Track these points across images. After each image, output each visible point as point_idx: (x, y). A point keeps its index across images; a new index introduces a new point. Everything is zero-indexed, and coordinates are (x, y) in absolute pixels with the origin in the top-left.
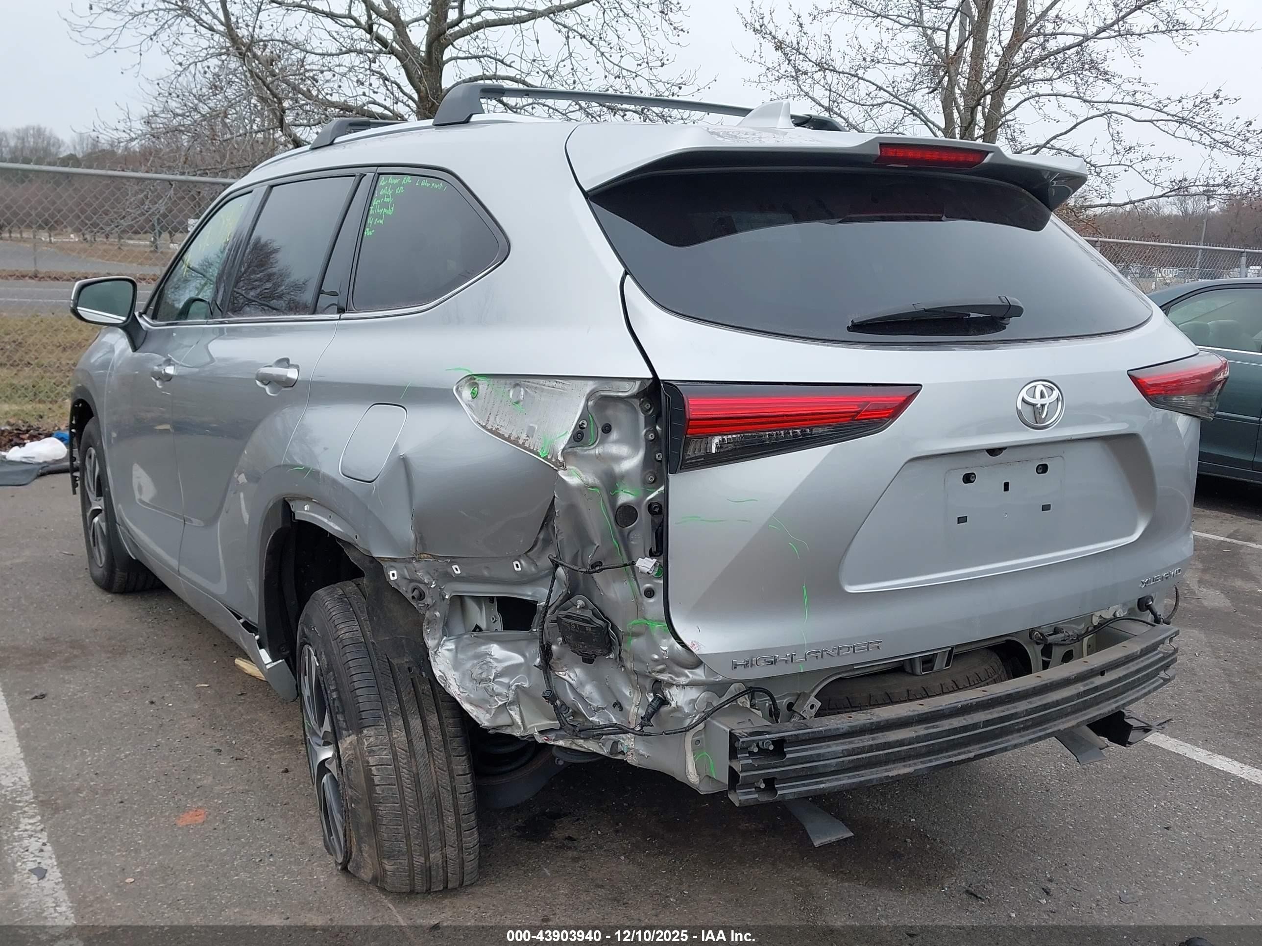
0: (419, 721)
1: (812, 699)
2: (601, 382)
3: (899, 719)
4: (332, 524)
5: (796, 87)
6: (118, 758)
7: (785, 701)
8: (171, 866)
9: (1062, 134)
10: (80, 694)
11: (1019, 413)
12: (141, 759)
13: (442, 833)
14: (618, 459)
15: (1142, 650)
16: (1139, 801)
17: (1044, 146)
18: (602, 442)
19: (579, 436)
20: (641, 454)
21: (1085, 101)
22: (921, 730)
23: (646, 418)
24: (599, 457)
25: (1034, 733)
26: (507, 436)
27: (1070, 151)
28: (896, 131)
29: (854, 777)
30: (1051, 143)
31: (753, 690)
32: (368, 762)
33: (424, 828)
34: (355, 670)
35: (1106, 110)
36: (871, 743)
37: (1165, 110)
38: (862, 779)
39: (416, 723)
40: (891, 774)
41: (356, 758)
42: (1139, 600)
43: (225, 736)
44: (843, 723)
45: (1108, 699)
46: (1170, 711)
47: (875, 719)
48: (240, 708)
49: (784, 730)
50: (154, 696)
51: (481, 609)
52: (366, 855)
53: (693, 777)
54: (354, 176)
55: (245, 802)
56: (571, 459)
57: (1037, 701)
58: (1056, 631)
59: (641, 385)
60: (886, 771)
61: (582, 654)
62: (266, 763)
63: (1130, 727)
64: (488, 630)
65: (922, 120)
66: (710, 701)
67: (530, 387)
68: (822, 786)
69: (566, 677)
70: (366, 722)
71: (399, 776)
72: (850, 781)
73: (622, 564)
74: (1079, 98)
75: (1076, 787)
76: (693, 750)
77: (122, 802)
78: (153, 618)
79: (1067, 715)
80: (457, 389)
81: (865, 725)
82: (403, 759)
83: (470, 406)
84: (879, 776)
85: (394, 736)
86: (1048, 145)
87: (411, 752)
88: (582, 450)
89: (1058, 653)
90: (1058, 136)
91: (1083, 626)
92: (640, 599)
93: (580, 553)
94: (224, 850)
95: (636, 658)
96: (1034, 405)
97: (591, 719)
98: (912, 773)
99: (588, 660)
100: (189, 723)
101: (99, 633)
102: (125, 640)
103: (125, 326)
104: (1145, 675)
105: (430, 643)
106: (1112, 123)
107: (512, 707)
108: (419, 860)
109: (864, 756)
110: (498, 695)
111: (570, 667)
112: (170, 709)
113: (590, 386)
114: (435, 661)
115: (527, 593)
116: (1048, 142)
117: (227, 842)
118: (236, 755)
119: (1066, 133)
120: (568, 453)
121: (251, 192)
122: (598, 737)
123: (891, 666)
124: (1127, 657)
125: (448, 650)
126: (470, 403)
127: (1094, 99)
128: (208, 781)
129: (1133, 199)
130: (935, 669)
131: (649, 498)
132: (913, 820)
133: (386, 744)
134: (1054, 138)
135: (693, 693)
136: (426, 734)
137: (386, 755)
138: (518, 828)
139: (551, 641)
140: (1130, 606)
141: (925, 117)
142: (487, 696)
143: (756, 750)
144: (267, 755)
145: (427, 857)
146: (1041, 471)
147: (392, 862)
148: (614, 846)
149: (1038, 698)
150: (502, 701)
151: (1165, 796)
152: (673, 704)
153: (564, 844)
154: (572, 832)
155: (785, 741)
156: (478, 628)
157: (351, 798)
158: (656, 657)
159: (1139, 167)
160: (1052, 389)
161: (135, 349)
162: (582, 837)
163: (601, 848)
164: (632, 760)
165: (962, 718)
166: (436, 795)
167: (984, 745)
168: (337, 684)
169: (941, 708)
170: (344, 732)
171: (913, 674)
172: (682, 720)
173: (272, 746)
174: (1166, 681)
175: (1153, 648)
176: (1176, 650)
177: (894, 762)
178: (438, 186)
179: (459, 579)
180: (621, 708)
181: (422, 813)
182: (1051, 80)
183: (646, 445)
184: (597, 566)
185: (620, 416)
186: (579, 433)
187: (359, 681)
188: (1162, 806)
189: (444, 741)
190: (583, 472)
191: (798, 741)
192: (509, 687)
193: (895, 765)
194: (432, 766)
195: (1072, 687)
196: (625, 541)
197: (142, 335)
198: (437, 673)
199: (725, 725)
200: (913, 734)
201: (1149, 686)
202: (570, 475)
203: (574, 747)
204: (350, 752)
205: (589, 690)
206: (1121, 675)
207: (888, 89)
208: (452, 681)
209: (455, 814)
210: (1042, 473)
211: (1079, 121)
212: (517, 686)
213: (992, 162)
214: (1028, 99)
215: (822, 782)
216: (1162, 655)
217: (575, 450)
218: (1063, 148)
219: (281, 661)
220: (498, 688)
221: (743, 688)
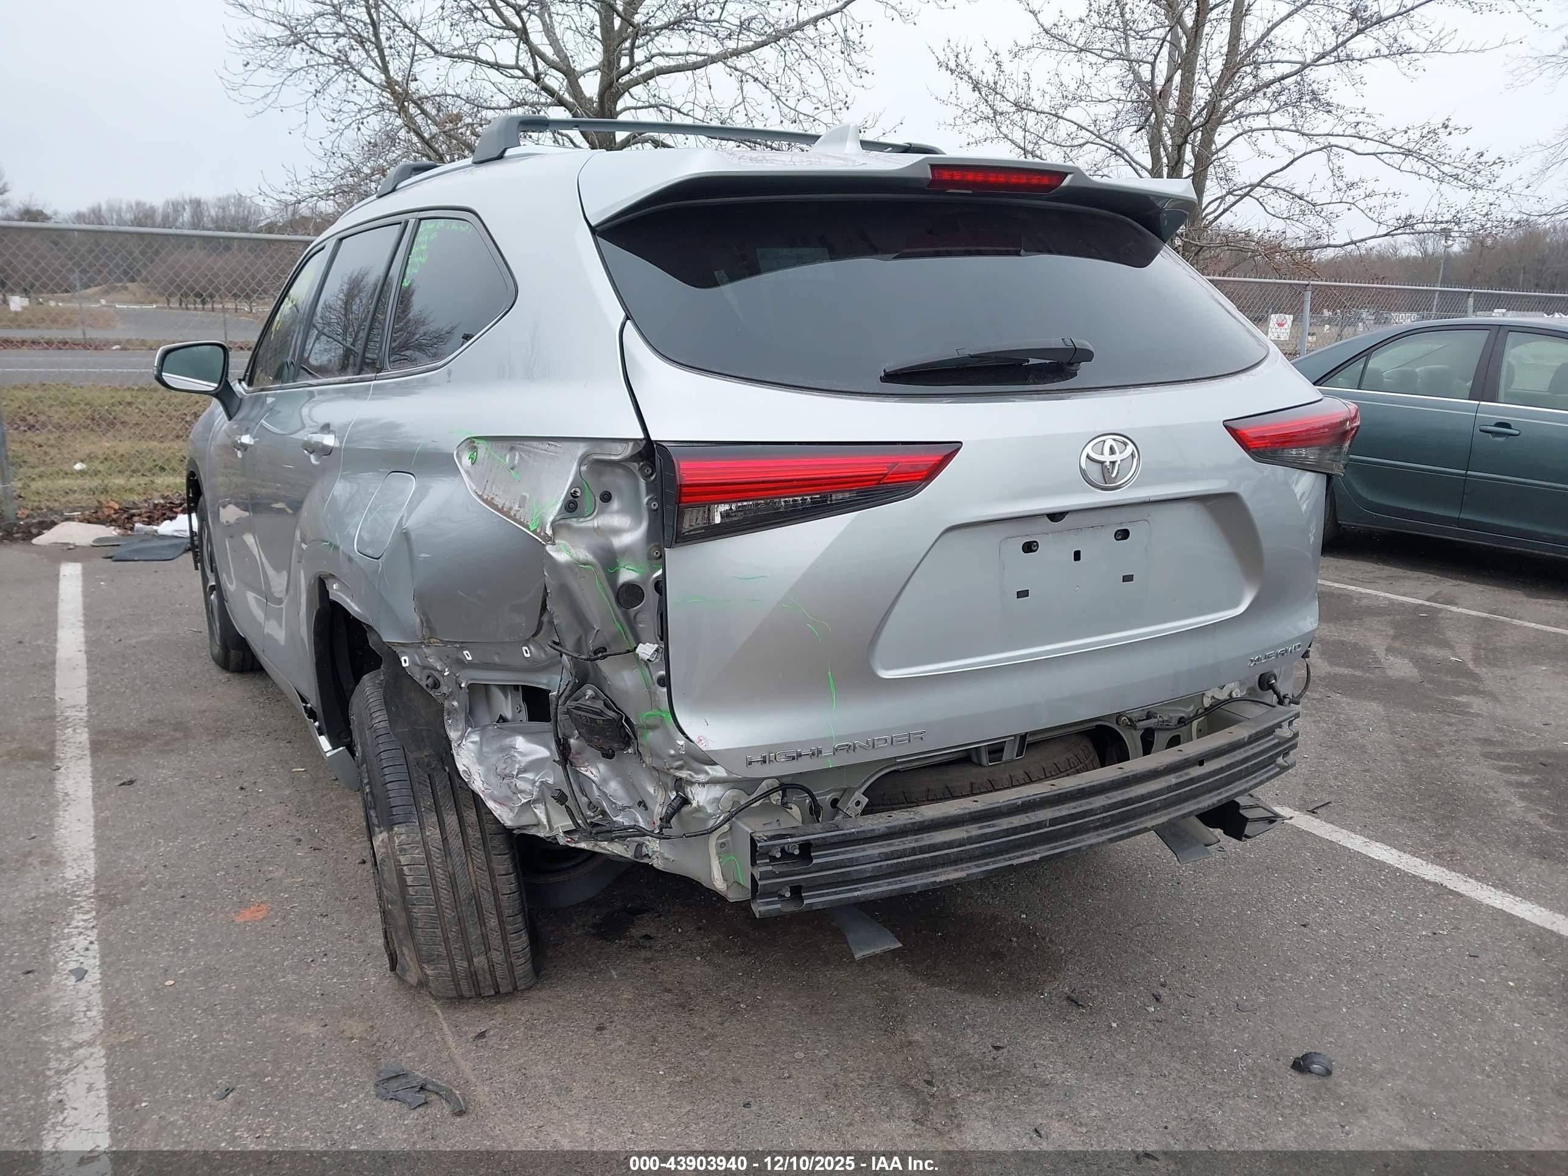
0: (455, 817)
1: (858, 795)
2: (594, 443)
3: (946, 818)
4: (353, 605)
5: (994, 129)
6: (191, 849)
7: (829, 797)
8: (217, 967)
9: (1277, 171)
10: (170, 780)
11: (1084, 473)
12: (215, 850)
13: (484, 937)
14: (618, 532)
15: (1250, 736)
16: (1278, 894)
17: (1259, 185)
18: (602, 512)
19: (572, 506)
20: (644, 526)
21: (1303, 134)
22: (974, 830)
23: (647, 484)
24: (597, 530)
25: (1114, 831)
26: (500, 507)
27: (1287, 189)
28: (1100, 173)
29: (896, 883)
30: (1266, 181)
31: (787, 786)
32: (400, 861)
33: (463, 933)
34: (387, 762)
35: (1327, 144)
36: (913, 845)
37: (1390, 141)
38: (905, 885)
39: (451, 820)
40: (938, 879)
41: (388, 856)
42: (1262, 675)
43: (309, 824)
44: (880, 823)
45: (1210, 791)
46: (1330, 793)
47: (918, 819)
48: (331, 794)
49: (810, 832)
50: (246, 781)
51: (506, 697)
52: (408, 959)
53: (719, 884)
54: (400, 223)
55: (312, 896)
56: (564, 532)
57: (1117, 796)
58: (1149, 716)
59: (633, 448)
60: (934, 875)
61: (600, 749)
62: (345, 853)
63: (1246, 820)
64: (513, 720)
65: (1126, 161)
66: (736, 799)
67: (524, 451)
68: (856, 894)
69: (588, 774)
70: (396, 819)
71: (433, 878)
72: (890, 888)
73: (625, 651)
74: (1297, 131)
75: (1211, 879)
76: (718, 854)
77: (183, 897)
78: (265, 698)
79: (1156, 810)
80: (457, 454)
81: (905, 825)
82: (437, 858)
83: (468, 472)
84: (925, 881)
85: (428, 833)
86: (1263, 184)
87: (447, 852)
88: (577, 522)
89: (1161, 738)
90: (1274, 173)
91: (1192, 708)
92: (653, 688)
93: (583, 637)
94: (277, 949)
95: (654, 754)
96: (1102, 463)
97: (615, 819)
98: (964, 878)
99: (608, 755)
100: (275, 810)
101: (207, 714)
102: (231, 722)
103: (217, 394)
104: (1254, 764)
105: (453, 735)
106: (1332, 158)
107: (537, 805)
108: (461, 965)
109: (905, 859)
110: (521, 792)
111: (593, 764)
112: (260, 795)
113: (581, 449)
114: (458, 754)
115: (541, 681)
116: (1262, 180)
117: (282, 940)
118: (316, 845)
119: (1282, 170)
120: (560, 526)
121: (323, 248)
122: (622, 838)
123: (956, 756)
124: (1230, 744)
125: (472, 742)
126: (470, 470)
127: (1312, 132)
128: (279, 873)
129: (1354, 239)
130: (1004, 759)
131: (655, 575)
132: (1024, 916)
133: (418, 842)
134: (1269, 175)
135: (716, 791)
136: (463, 832)
137: (418, 854)
138: (594, 926)
139: (567, 734)
140: (1249, 685)
141: (1131, 158)
142: (510, 793)
143: (778, 855)
144: (348, 845)
145: (470, 962)
146: (1120, 537)
147: (432, 967)
148: (693, 945)
149: (1120, 792)
150: (525, 798)
151: (1309, 889)
152: (695, 804)
153: (639, 943)
154: (647, 931)
155: (811, 844)
156: (503, 719)
157: (387, 898)
158: (672, 752)
159: (1362, 204)
160: (1126, 444)
161: (230, 418)
162: (660, 935)
163: (678, 947)
164: (658, 864)
165: (1024, 815)
166: (475, 897)
167: (1052, 845)
168: (369, 777)
169: (996, 805)
170: (377, 829)
171: (980, 765)
172: (705, 821)
173: (355, 834)
174: (1284, 769)
175: (1270, 731)
176: (1296, 735)
177: (943, 865)
178: (464, 227)
179: (471, 665)
180: (645, 806)
181: (460, 915)
182: (1267, 113)
183: (649, 516)
184: (601, 652)
185: (616, 481)
186: (570, 502)
187: (389, 774)
188: (1303, 900)
189: (483, 838)
190: (573, 547)
191: (826, 845)
192: (534, 782)
193: (945, 869)
194: (470, 865)
195: (1162, 779)
196: (631, 624)
197: (236, 402)
198: (461, 768)
199: (749, 826)
200: (964, 835)
201: (1261, 775)
202: (558, 551)
203: (597, 849)
204: (382, 851)
205: (614, 787)
206: (1224, 765)
207: (1089, 128)
208: (476, 777)
209: (498, 916)
210: (1122, 539)
211: (1296, 156)
212: (542, 782)
213: (1072, 184)
214: (1242, 134)
215: (856, 890)
216: (1276, 741)
217: (569, 521)
218: (1280, 186)
219: (341, 748)
220: (521, 785)
221: (776, 784)
